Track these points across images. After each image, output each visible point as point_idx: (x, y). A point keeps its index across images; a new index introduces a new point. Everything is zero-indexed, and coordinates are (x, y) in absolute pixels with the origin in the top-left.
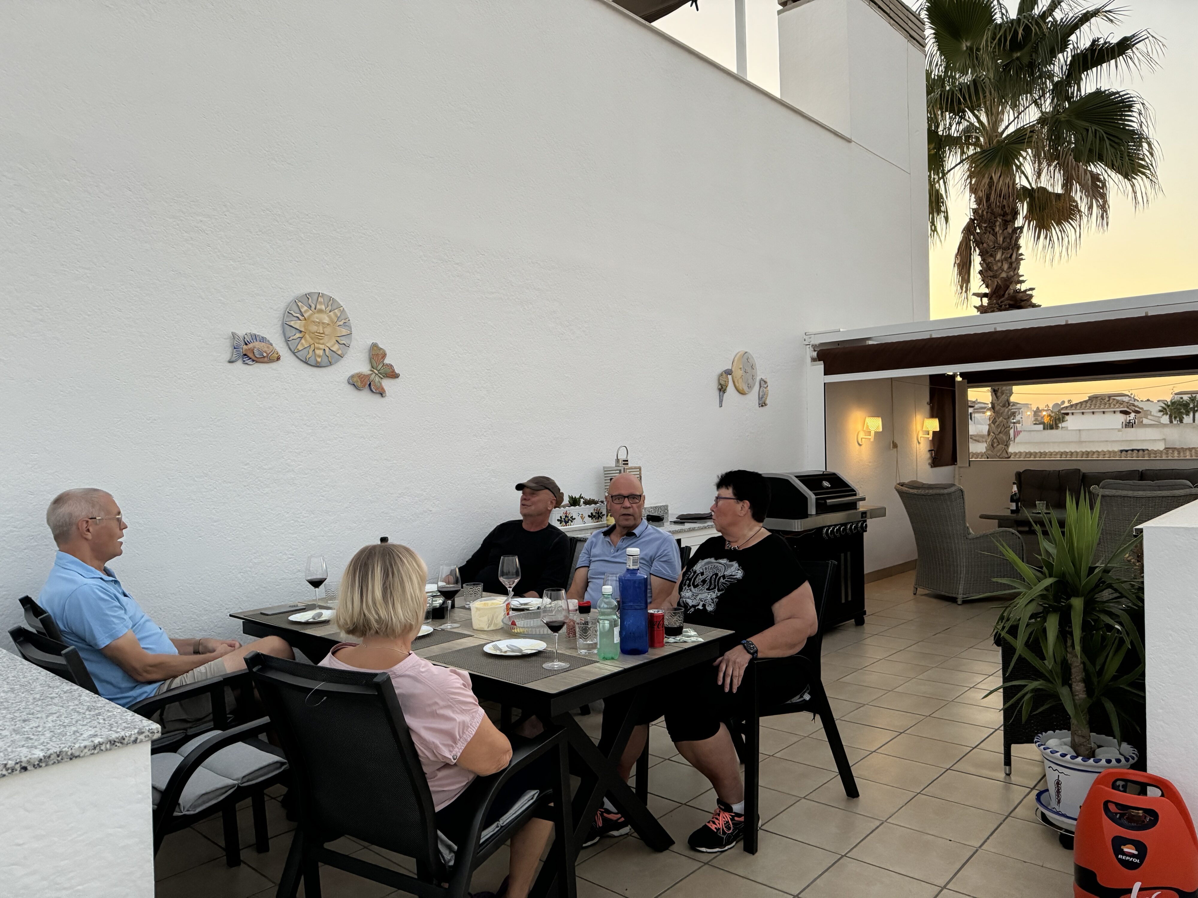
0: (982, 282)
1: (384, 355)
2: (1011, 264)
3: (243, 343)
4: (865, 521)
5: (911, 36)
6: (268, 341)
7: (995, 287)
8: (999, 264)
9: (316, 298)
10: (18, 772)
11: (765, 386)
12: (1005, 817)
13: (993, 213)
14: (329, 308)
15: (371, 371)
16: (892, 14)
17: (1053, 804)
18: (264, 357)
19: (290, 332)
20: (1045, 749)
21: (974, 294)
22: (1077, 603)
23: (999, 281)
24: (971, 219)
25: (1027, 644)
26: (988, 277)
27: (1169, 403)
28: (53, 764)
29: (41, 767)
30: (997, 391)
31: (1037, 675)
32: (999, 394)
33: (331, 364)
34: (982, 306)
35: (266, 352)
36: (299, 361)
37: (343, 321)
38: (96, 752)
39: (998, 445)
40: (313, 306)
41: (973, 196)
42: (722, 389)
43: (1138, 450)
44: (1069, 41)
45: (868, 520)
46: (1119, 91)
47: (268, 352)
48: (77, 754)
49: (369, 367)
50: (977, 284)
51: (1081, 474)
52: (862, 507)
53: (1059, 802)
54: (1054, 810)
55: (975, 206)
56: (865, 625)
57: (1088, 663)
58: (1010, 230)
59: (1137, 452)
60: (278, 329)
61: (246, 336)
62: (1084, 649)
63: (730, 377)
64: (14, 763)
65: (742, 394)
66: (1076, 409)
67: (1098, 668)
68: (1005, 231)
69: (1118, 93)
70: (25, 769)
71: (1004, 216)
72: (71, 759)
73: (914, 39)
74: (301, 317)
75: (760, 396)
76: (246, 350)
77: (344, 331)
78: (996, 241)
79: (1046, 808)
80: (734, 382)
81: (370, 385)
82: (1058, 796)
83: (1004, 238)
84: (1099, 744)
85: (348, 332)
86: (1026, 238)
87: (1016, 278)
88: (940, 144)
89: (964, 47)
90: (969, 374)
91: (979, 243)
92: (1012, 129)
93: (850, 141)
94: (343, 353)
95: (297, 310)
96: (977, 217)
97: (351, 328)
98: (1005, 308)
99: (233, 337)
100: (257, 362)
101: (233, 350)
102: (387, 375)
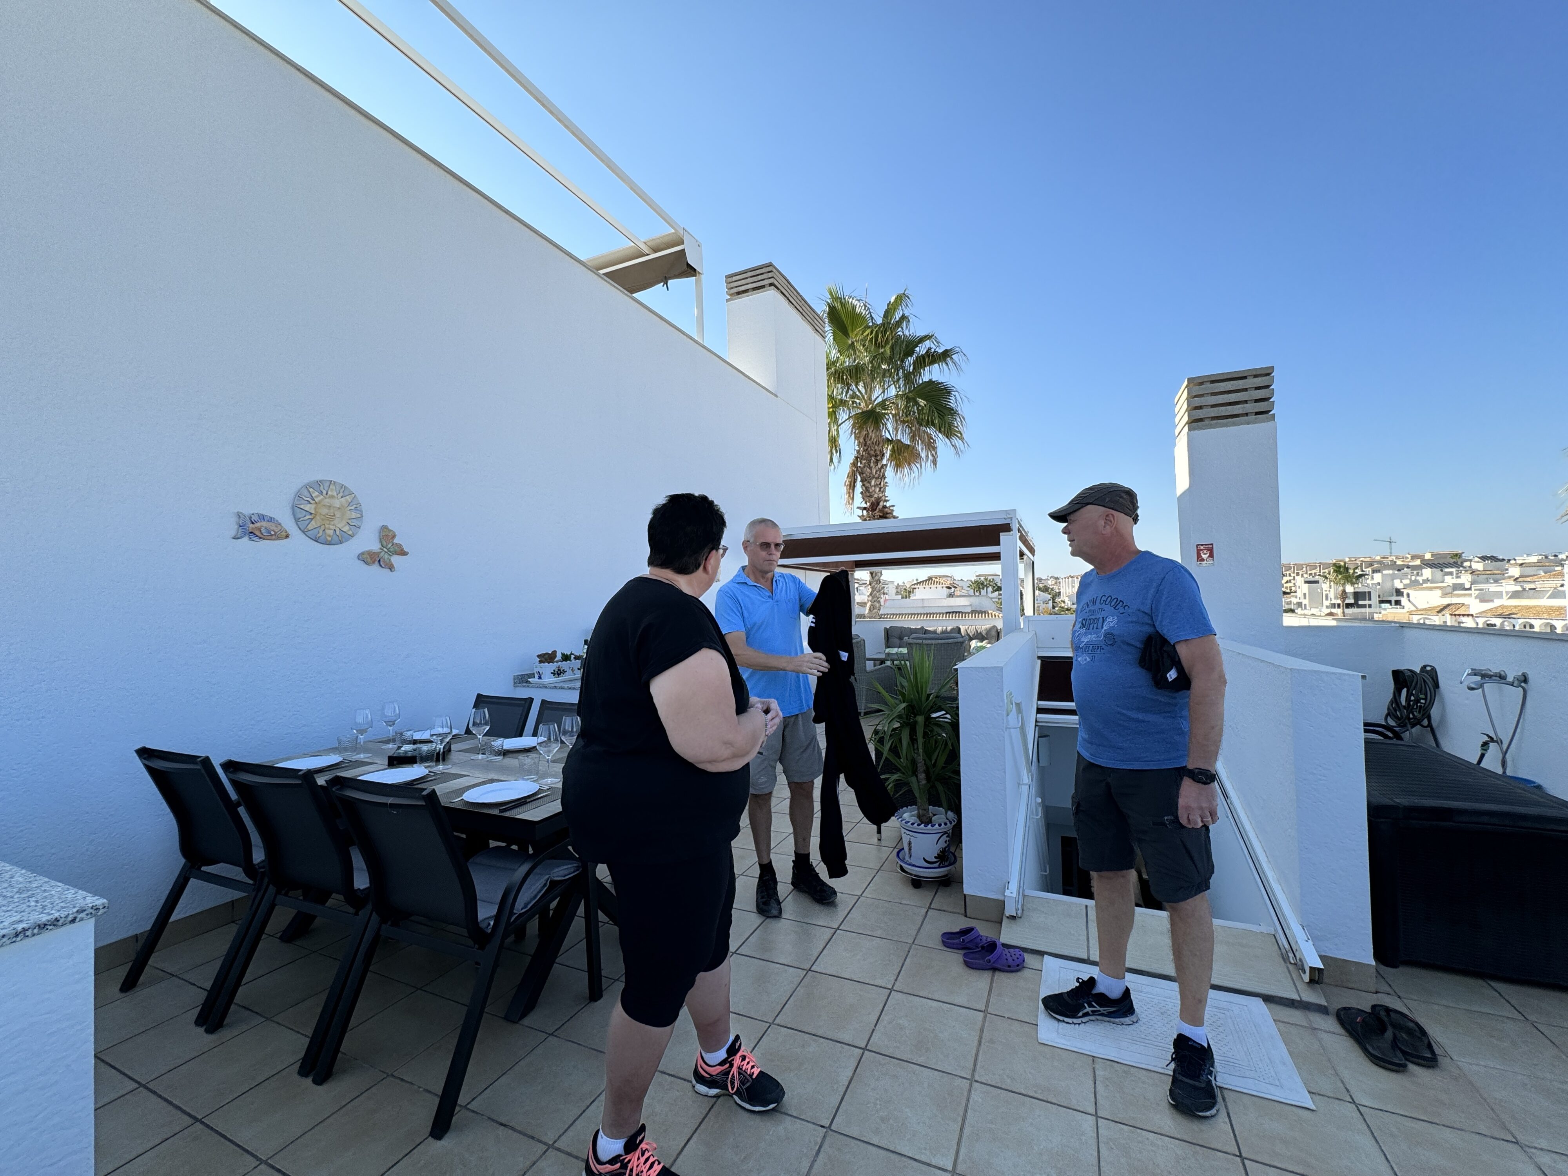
0: (863, 500)
1: (394, 536)
2: (880, 488)
3: (249, 522)
5: (816, 329)
6: (277, 521)
7: (871, 503)
8: (873, 488)
9: (328, 485)
12: (877, 871)
13: (869, 454)
14: (341, 494)
15: (381, 549)
16: (804, 313)
17: (907, 858)
18: (272, 535)
19: (300, 514)
20: (901, 821)
21: (858, 508)
22: (920, 719)
23: (873, 499)
24: (855, 457)
25: (890, 750)
26: (866, 496)
27: (974, 582)
30: (873, 573)
31: (898, 770)
32: (874, 575)
33: (341, 542)
34: (863, 515)
35: (274, 531)
36: (309, 539)
37: (355, 506)
39: (874, 609)
40: (324, 492)
41: (856, 441)
47: (277, 531)
49: (380, 546)
50: (859, 501)
53: (910, 856)
54: (908, 862)
55: (858, 448)
57: (927, 760)
58: (879, 466)
60: (287, 511)
61: (252, 516)
62: (925, 751)
66: (920, 585)
67: (933, 762)
68: (877, 466)
69: (942, 383)
71: (876, 456)
73: (818, 332)
74: (312, 502)
76: (253, 528)
77: (354, 515)
78: (871, 473)
79: (903, 861)
81: (379, 561)
82: (910, 853)
84: (934, 813)
85: (359, 516)
86: (889, 472)
87: (883, 498)
88: (836, 405)
89: (850, 342)
90: (856, 561)
91: (861, 474)
92: (880, 399)
93: (776, 396)
94: (353, 533)
95: (308, 495)
96: (859, 456)
97: (362, 512)
98: (877, 518)
99: (239, 515)
100: (264, 539)
101: (238, 529)
102: (396, 553)
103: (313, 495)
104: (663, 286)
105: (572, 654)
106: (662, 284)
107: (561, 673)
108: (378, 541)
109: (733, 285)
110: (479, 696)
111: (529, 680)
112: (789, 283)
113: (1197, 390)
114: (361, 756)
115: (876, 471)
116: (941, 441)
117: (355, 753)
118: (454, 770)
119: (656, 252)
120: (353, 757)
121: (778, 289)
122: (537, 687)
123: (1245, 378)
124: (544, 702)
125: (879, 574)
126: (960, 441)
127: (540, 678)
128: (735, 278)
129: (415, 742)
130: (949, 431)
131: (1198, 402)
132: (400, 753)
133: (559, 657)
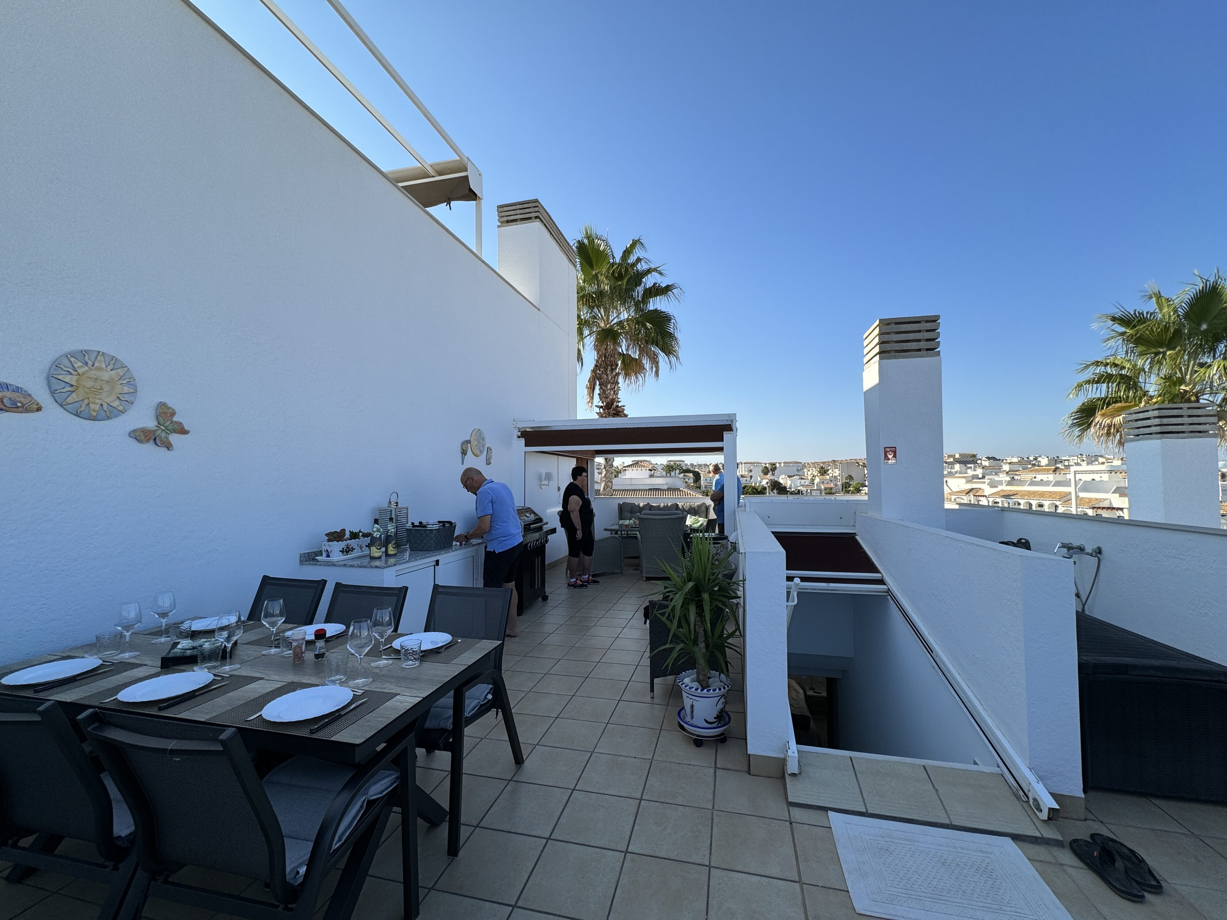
0: (600, 400)
1: (173, 414)
2: (615, 391)
4: (547, 537)
5: (569, 258)
6: (25, 391)
7: (606, 403)
8: (609, 391)
9: (95, 356)
11: (491, 452)
12: (659, 731)
13: (606, 363)
14: (111, 367)
15: (157, 426)
16: (561, 245)
18: (18, 407)
19: (58, 386)
20: (685, 687)
21: (596, 406)
23: (608, 400)
24: (595, 365)
26: (603, 397)
27: (666, 466)
32: (608, 461)
33: (109, 418)
34: (600, 412)
35: (21, 402)
36: (68, 413)
37: (128, 380)
40: (90, 363)
41: (596, 353)
42: (464, 453)
44: (643, 281)
47: (25, 403)
50: (597, 401)
52: (546, 528)
53: (692, 718)
54: (689, 723)
58: (614, 374)
60: (41, 381)
63: (469, 445)
65: (476, 456)
66: (628, 468)
69: (665, 312)
71: (611, 366)
74: (73, 373)
75: (487, 458)
77: (126, 389)
78: (607, 379)
79: (684, 721)
80: (471, 449)
81: (155, 439)
82: (692, 715)
84: (712, 678)
85: (133, 391)
86: (621, 379)
87: (616, 399)
88: (582, 324)
89: (594, 273)
90: (596, 450)
91: (599, 379)
92: (615, 321)
93: (539, 310)
94: (124, 409)
95: (69, 365)
96: (598, 365)
97: (136, 387)
98: (612, 416)
100: (7, 411)
102: (175, 431)
103: (76, 366)
104: (447, 205)
105: (360, 532)
106: (446, 203)
107: (349, 550)
108: (154, 418)
109: (503, 214)
110: (265, 578)
111: (316, 558)
112: (550, 218)
113: (887, 329)
114: (126, 656)
115: (612, 378)
116: (662, 356)
117: (118, 652)
118: (245, 672)
119: (440, 175)
120: (115, 658)
121: (542, 222)
122: (326, 565)
123: (919, 322)
124: (338, 585)
125: (612, 460)
126: (675, 358)
127: (328, 556)
128: (505, 209)
129: (194, 635)
130: (668, 351)
131: (886, 338)
132: (177, 653)
133: (347, 535)
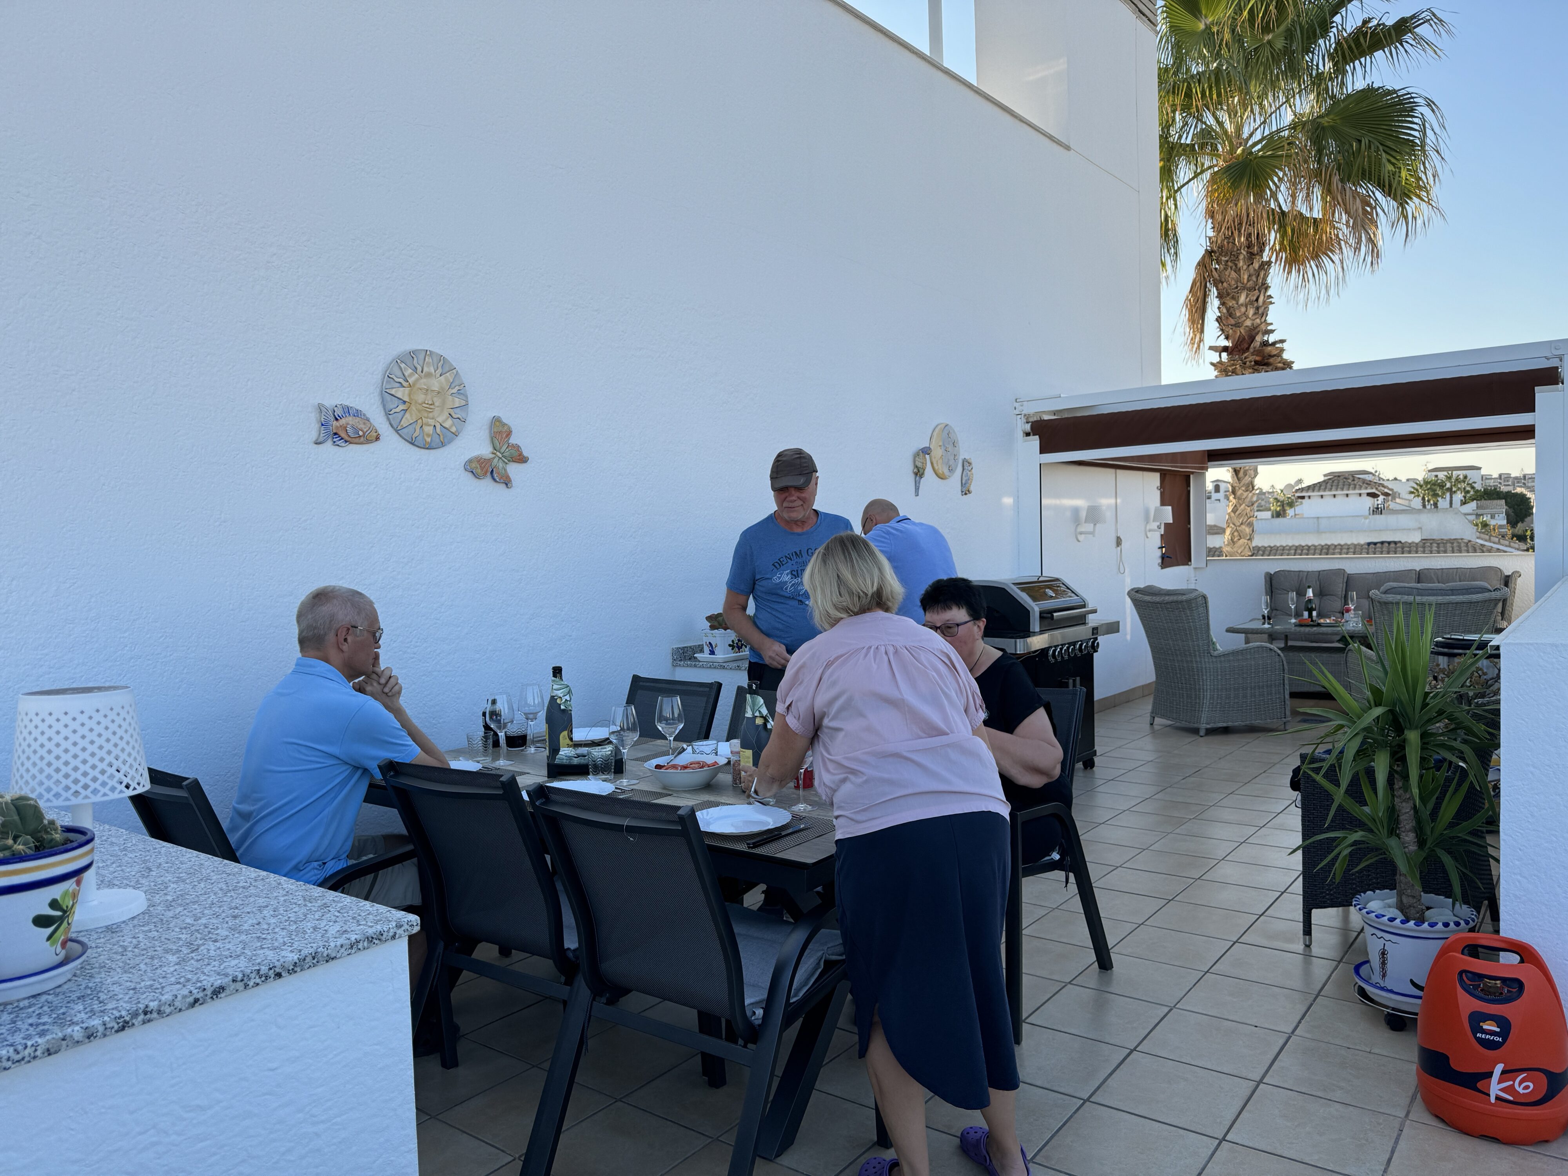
0: (1221, 333)
1: (509, 433)
2: (1258, 308)
3: (332, 419)
4: (1096, 639)
5: (1140, 11)
6: (364, 415)
7: (1237, 339)
8: (1243, 309)
9: (423, 357)
10: (272, 979)
11: (970, 468)
12: (1314, 996)
13: (1235, 243)
14: (439, 371)
15: (493, 453)
17: (1376, 978)
18: (360, 436)
19: (392, 404)
20: (1368, 913)
21: (1211, 348)
22: (1413, 737)
23: (1242, 331)
24: (1206, 250)
26: (1228, 325)
27: (1422, 483)
28: (308, 968)
29: (296, 972)
30: (1239, 471)
31: (1356, 823)
32: (1241, 474)
34: (1220, 362)
35: (362, 430)
36: (404, 441)
37: (457, 388)
38: (353, 951)
39: (1239, 539)
41: (1210, 221)
42: (919, 473)
43: (1389, 543)
44: (1333, 22)
45: (1099, 638)
46: (1397, 88)
47: (365, 430)
48: (333, 955)
49: (491, 449)
51: (1346, 576)
52: (1093, 620)
53: (1384, 976)
54: (1378, 985)
55: (1211, 233)
56: (1095, 769)
58: (1256, 265)
59: (1387, 545)
60: (376, 400)
61: (335, 409)
63: (927, 456)
64: (267, 968)
65: (942, 479)
66: (1313, 491)
68: (1251, 266)
70: (279, 975)
71: (1249, 248)
72: (327, 961)
73: (1144, 15)
74: (405, 384)
75: (964, 482)
76: (337, 427)
77: (458, 402)
78: (1238, 280)
79: (1366, 981)
80: (932, 464)
81: (492, 472)
82: (1383, 969)
83: (1250, 276)
84: (1428, 905)
87: (1263, 327)
88: (1173, 155)
89: (1202, 26)
90: (1210, 451)
91: (1217, 282)
92: (1259, 134)
93: (1067, 148)
96: (1215, 248)
98: (1250, 367)
99: (320, 408)
100: (351, 443)
101: (320, 428)
102: (513, 459)
110: (636, 679)
111: (696, 655)
116: (1384, 207)
122: (710, 667)
125: (1254, 472)
127: (712, 652)
130: (1403, 190)
132: (563, 760)
